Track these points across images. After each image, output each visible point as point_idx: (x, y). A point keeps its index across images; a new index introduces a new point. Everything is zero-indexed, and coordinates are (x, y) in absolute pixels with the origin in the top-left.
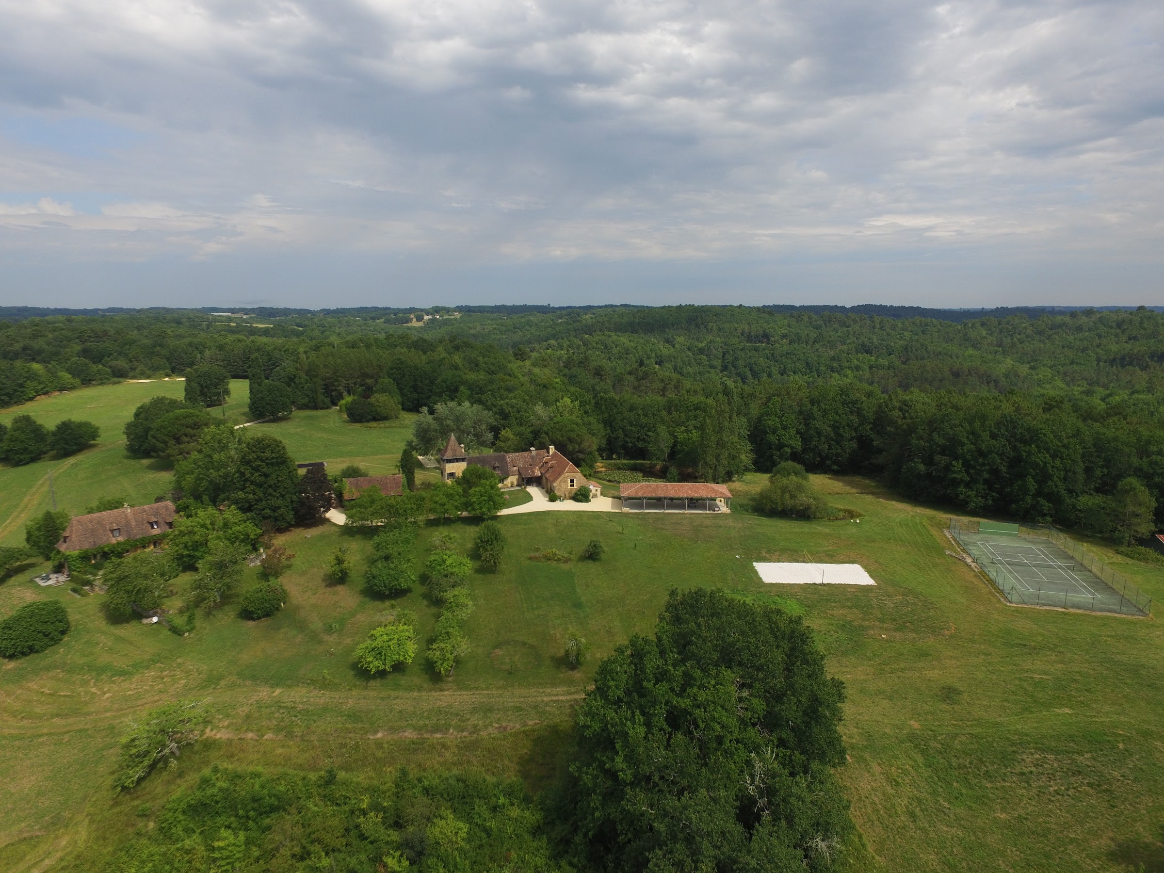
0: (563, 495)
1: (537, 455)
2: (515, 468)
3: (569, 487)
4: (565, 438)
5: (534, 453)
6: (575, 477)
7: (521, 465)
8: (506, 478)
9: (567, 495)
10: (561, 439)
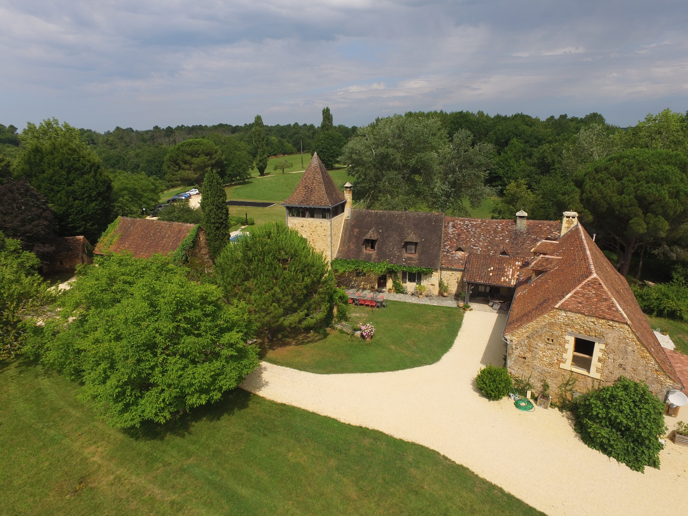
0: (538, 386)
1: (530, 230)
2: (460, 254)
3: (568, 365)
4: (626, 198)
5: (522, 225)
6: (601, 337)
7: (478, 250)
8: (428, 273)
9: (553, 390)
10: (616, 198)
